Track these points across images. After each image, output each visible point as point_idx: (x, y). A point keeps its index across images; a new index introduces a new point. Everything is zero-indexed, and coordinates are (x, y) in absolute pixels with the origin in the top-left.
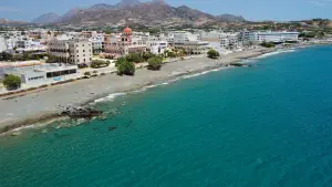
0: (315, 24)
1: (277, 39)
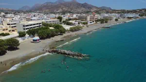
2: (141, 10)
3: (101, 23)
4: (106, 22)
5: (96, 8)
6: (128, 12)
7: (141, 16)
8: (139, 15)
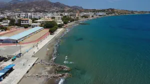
0: (110, 10)
1: (101, 14)
2: (108, 10)
5: (69, 7)
6: (99, 11)
7: (108, 14)
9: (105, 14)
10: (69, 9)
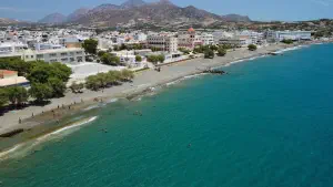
0: (322, 24)
1: (293, 37)
2: (316, 23)
3: (206, 57)
4: (221, 54)
7: (318, 35)
8: (312, 34)
9: (308, 36)
10: (213, 21)
